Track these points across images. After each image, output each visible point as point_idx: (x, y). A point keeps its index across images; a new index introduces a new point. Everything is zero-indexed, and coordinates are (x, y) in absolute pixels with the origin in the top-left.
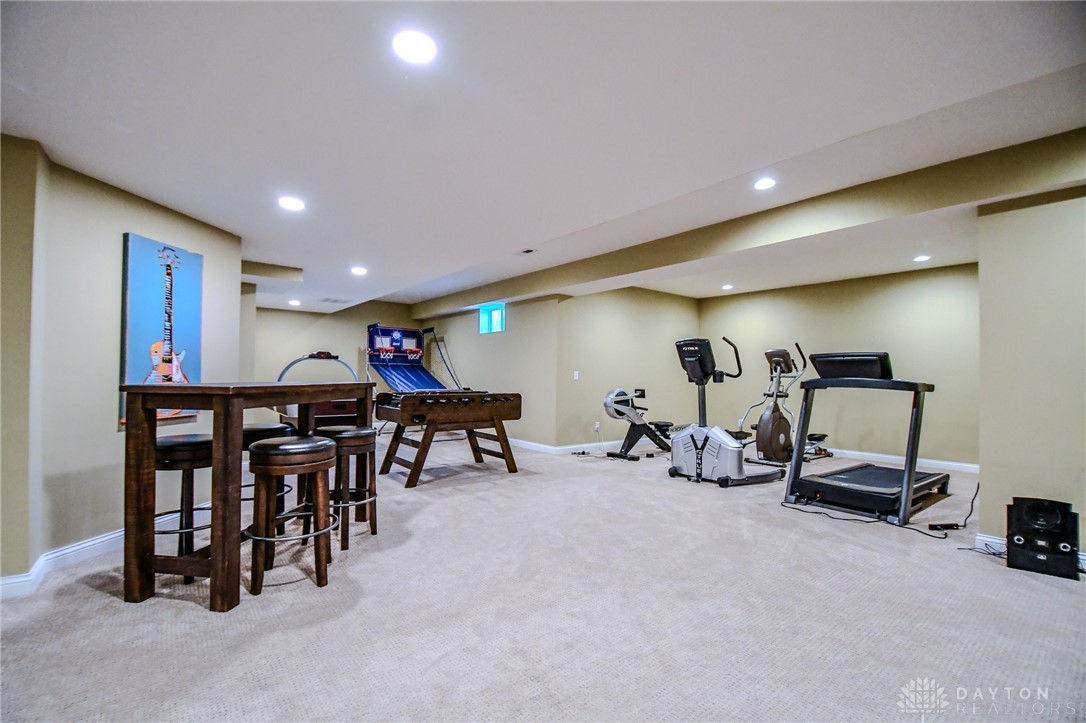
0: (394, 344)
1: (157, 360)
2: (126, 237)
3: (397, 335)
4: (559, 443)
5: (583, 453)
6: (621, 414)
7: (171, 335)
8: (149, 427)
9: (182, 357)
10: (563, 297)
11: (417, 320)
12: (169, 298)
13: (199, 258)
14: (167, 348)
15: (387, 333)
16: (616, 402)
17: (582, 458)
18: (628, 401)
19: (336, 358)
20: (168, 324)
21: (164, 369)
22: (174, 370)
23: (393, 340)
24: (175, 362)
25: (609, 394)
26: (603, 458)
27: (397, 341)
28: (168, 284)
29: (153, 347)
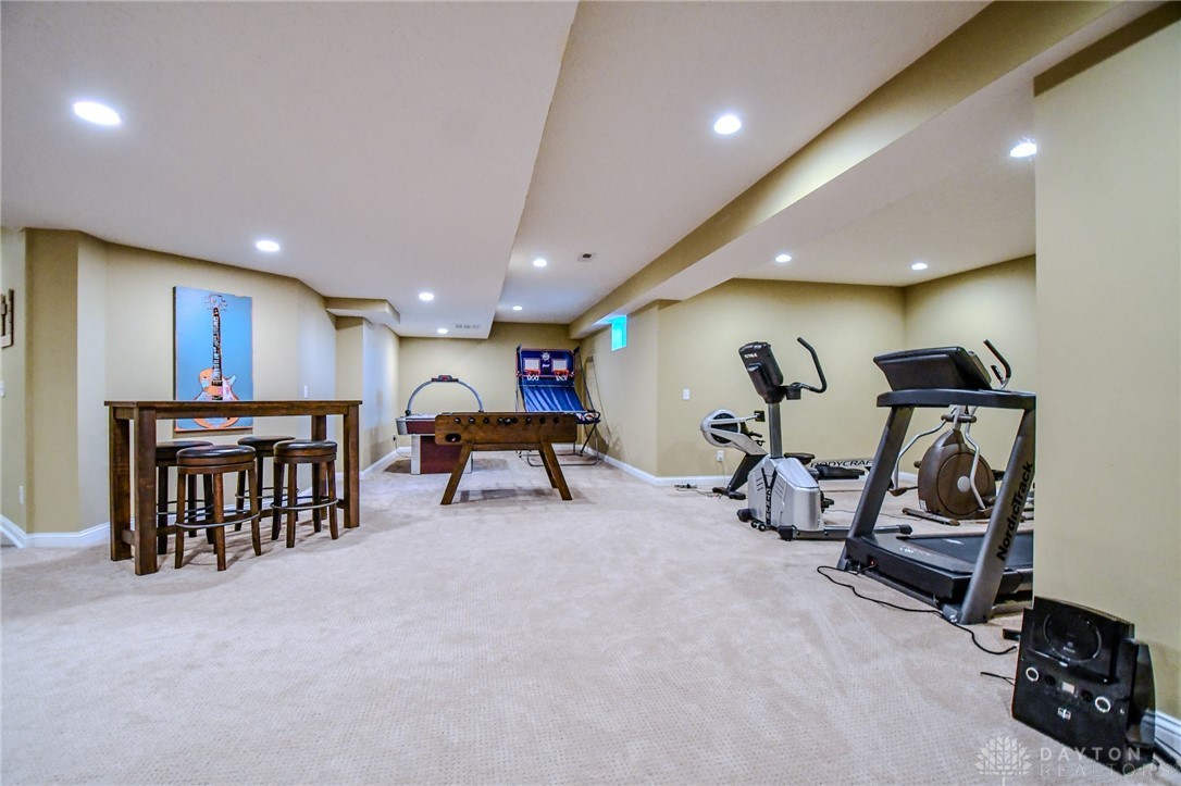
0: (544, 366)
1: (206, 383)
2: (174, 289)
3: (546, 357)
4: (661, 472)
5: (688, 486)
6: (724, 441)
7: (220, 363)
8: (122, 433)
9: (232, 381)
10: (664, 303)
11: (574, 340)
12: (218, 334)
13: (249, 300)
14: (216, 373)
15: (535, 354)
16: (713, 426)
17: (689, 491)
18: (736, 425)
19: (456, 380)
20: (216, 355)
21: (215, 391)
22: (224, 391)
23: (542, 362)
24: (225, 385)
25: (708, 416)
26: (707, 494)
27: (546, 363)
28: (216, 323)
29: (202, 374)
